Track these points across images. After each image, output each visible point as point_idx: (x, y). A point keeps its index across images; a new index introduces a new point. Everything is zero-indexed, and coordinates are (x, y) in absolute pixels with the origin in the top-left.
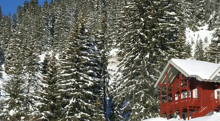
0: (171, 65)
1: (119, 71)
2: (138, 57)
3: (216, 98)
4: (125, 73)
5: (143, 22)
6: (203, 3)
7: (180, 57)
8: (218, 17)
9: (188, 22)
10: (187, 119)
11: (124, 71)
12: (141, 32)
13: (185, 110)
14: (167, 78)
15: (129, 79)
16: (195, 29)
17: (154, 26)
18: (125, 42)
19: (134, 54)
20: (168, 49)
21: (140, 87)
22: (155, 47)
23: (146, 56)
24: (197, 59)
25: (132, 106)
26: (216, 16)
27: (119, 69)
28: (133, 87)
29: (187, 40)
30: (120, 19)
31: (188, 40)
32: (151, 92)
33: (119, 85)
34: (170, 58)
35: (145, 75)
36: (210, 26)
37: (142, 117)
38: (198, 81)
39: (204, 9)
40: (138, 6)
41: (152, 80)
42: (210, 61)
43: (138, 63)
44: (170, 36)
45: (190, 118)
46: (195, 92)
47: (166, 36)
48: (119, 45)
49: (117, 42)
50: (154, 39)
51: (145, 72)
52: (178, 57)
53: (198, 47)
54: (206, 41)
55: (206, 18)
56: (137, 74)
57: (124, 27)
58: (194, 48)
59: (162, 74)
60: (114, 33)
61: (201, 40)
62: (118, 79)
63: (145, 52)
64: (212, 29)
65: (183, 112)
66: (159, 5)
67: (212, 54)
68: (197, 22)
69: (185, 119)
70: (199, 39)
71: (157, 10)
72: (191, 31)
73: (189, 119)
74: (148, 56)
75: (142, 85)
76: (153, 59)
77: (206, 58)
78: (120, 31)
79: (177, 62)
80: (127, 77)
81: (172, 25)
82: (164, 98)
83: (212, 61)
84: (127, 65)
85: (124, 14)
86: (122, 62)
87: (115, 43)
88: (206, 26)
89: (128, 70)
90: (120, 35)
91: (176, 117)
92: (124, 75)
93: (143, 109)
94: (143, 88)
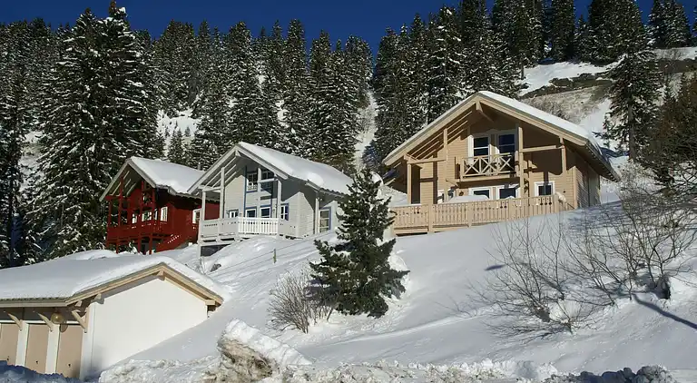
0: (129, 166)
1: (41, 169)
2: (75, 149)
3: (194, 222)
4: (51, 174)
5: (89, 92)
6: (186, 76)
7: (146, 156)
8: (207, 100)
9: (162, 101)
10: (148, 253)
11: (49, 170)
12: (84, 107)
13: (146, 240)
14: (123, 185)
15: (56, 185)
16: (172, 114)
17: (106, 101)
18: (55, 121)
19: (69, 143)
20: (129, 141)
21: (76, 199)
22: (106, 135)
23: (90, 149)
24: (172, 161)
25: (59, 230)
26: (203, 98)
27: (41, 166)
28: (63, 198)
29: (158, 129)
30: (48, 81)
31: (161, 130)
32: (92, 208)
33: (39, 194)
34: (129, 155)
35: (86, 180)
36: (194, 112)
37: (74, 249)
38: (169, 195)
39: (188, 84)
40: (82, 66)
41: (97, 189)
42: (191, 166)
43: (75, 158)
44: (132, 119)
45: (153, 251)
46: (164, 213)
47: (125, 119)
48: (43, 125)
49: (41, 120)
50: (104, 123)
51: (86, 175)
52: (142, 154)
53: (174, 141)
54: (187, 133)
55: (191, 99)
56: (72, 177)
57: (56, 97)
58: (168, 142)
59: (114, 180)
60: (36, 104)
61: (179, 132)
62: (36, 183)
63: (87, 140)
64: (198, 117)
65: (143, 241)
66: (118, 68)
67: (195, 155)
68: (176, 103)
69: (144, 254)
70: (177, 130)
71: (114, 76)
72: (166, 115)
73: (150, 253)
74: (92, 149)
75: (78, 195)
76: (99, 155)
77: (185, 160)
78: (47, 102)
79: (139, 163)
80: (54, 181)
81: (136, 102)
82: (114, 219)
83: (193, 166)
84: (55, 161)
85: (55, 74)
86: (46, 154)
87: (37, 122)
88: (189, 111)
89: (57, 169)
90: (46, 109)
91: (131, 249)
92: (48, 177)
93: (77, 236)
94: (80, 201)
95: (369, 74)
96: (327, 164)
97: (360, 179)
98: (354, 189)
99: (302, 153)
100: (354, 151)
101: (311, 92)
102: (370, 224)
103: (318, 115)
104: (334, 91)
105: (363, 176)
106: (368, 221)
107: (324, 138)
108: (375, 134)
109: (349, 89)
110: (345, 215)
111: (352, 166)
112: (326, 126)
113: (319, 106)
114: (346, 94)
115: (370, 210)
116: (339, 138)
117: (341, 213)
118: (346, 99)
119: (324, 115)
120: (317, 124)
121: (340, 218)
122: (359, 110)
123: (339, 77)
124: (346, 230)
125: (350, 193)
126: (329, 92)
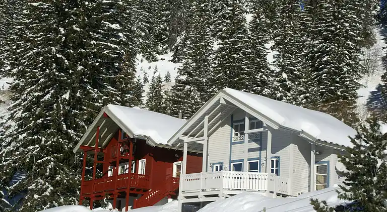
0: (105, 116)
1: (12, 117)
2: (48, 96)
3: (174, 175)
4: (22, 123)
5: (64, 35)
6: (167, 16)
7: (123, 103)
8: (188, 42)
9: (141, 44)
10: (124, 209)
11: (20, 119)
12: (58, 52)
13: (122, 195)
14: (98, 136)
15: (29, 135)
16: (151, 58)
17: (82, 45)
18: (28, 66)
19: (43, 90)
20: (105, 88)
21: (48, 151)
22: (82, 81)
23: (64, 96)
24: (151, 109)
25: (29, 184)
26: (185, 40)
27: (12, 114)
28: (34, 149)
29: (136, 75)
30: (20, 24)
31: (139, 76)
32: (66, 159)
33: (9, 144)
34: (105, 103)
35: (60, 130)
36: (175, 56)
37: (45, 204)
38: (149, 146)
39: (168, 25)
40: (56, 6)
41: (70, 139)
42: (171, 115)
43: (48, 106)
44: (109, 64)
45: (129, 207)
46: (142, 165)
47: (101, 65)
48: (15, 71)
49: (13, 66)
50: (80, 68)
51: (60, 124)
52: (119, 102)
53: (153, 88)
54: (167, 79)
55: (171, 42)
56: (45, 127)
57: (28, 40)
58: (147, 88)
59: (89, 130)
60: (7, 48)
61: (159, 77)
62: (7, 133)
63: (61, 88)
64: (178, 61)
65: (119, 197)
66: (94, 9)
67: (175, 102)
68: (155, 45)
69: (120, 209)
70: (157, 75)
71: (89, 17)
72: (144, 59)
73: (127, 210)
74: (67, 96)
75: (51, 146)
76: (75, 103)
77: (165, 108)
78: (18, 47)
79: (116, 111)
80: (25, 131)
81: (113, 46)
82: (88, 172)
83: (174, 114)
84: (28, 109)
85: (28, 16)
86: (18, 102)
87: (9, 68)
88: (169, 55)
89: (29, 117)
90: (19, 53)
91: (106, 205)
92: (20, 126)
93: (49, 190)
94: (53, 153)
95: (375, 7)
96: (324, 111)
97: (364, 129)
98: (357, 141)
99: (295, 99)
100: (356, 98)
101: (305, 30)
102: (379, 182)
103: (312, 58)
104: (332, 29)
105: (368, 126)
106: (375, 179)
107: (320, 82)
108: (383, 77)
109: (350, 26)
110: (346, 171)
111: (354, 114)
112: (322, 69)
113: (314, 46)
114: (347, 32)
115: (378, 165)
116: (337, 82)
117: (342, 167)
118: (346, 38)
119: (320, 57)
120: (312, 66)
121: (341, 174)
122: (363, 49)
123: (339, 12)
124: (348, 188)
125: (352, 146)
126: (326, 31)
